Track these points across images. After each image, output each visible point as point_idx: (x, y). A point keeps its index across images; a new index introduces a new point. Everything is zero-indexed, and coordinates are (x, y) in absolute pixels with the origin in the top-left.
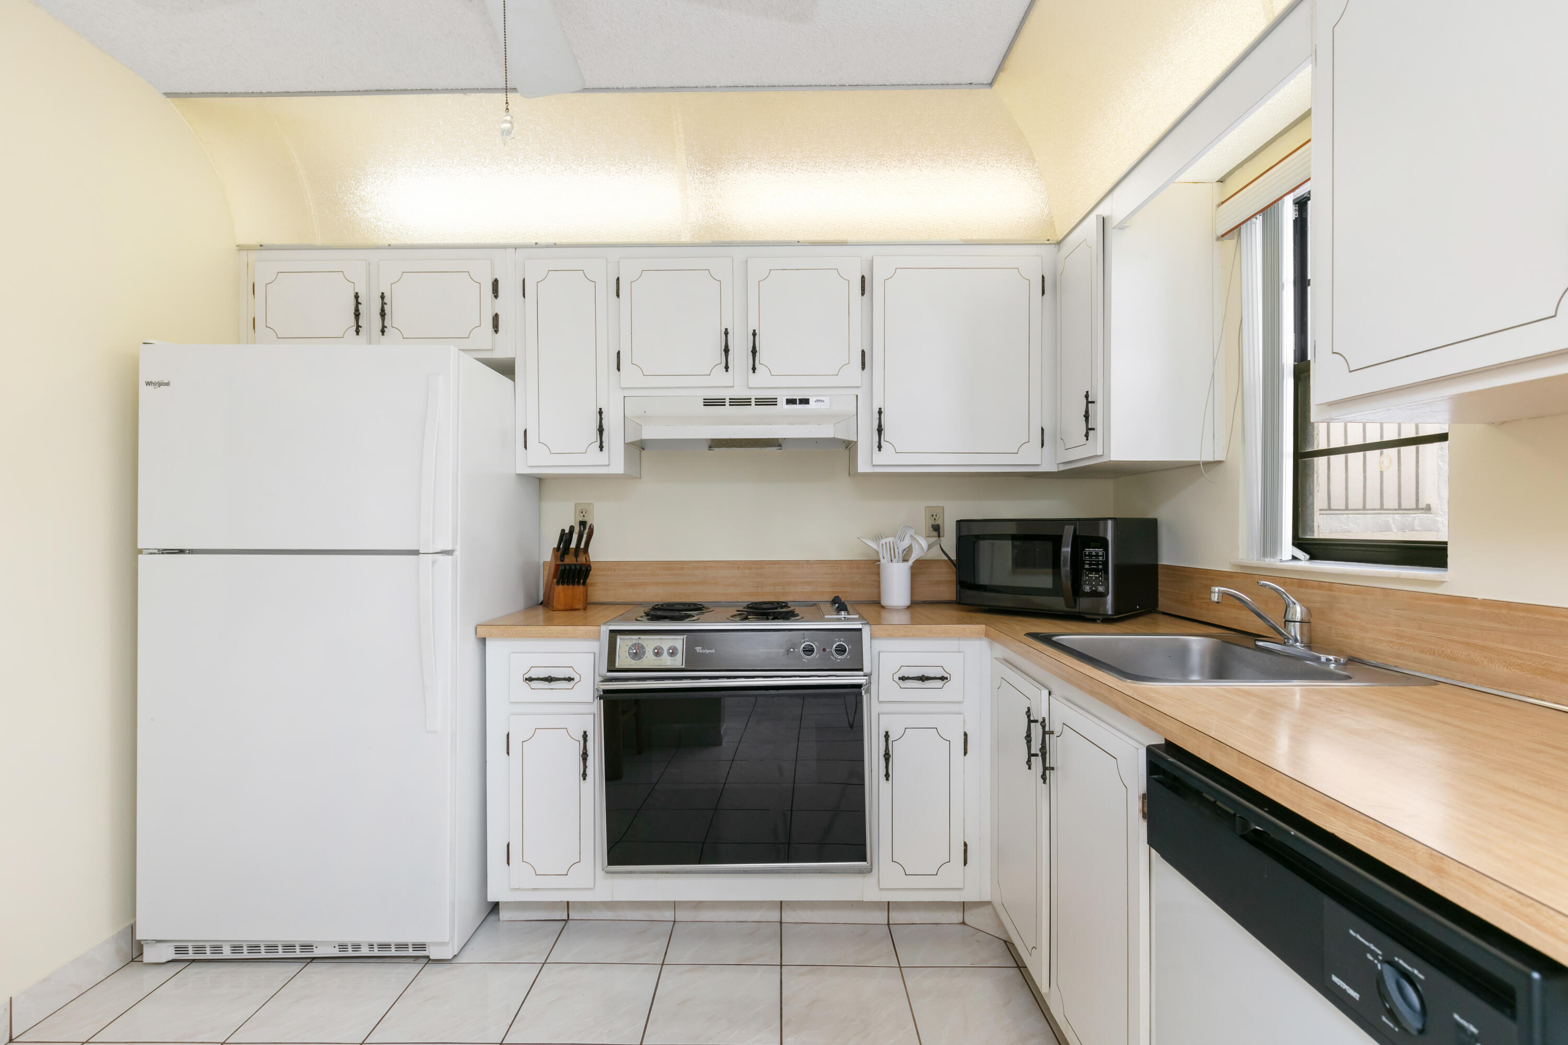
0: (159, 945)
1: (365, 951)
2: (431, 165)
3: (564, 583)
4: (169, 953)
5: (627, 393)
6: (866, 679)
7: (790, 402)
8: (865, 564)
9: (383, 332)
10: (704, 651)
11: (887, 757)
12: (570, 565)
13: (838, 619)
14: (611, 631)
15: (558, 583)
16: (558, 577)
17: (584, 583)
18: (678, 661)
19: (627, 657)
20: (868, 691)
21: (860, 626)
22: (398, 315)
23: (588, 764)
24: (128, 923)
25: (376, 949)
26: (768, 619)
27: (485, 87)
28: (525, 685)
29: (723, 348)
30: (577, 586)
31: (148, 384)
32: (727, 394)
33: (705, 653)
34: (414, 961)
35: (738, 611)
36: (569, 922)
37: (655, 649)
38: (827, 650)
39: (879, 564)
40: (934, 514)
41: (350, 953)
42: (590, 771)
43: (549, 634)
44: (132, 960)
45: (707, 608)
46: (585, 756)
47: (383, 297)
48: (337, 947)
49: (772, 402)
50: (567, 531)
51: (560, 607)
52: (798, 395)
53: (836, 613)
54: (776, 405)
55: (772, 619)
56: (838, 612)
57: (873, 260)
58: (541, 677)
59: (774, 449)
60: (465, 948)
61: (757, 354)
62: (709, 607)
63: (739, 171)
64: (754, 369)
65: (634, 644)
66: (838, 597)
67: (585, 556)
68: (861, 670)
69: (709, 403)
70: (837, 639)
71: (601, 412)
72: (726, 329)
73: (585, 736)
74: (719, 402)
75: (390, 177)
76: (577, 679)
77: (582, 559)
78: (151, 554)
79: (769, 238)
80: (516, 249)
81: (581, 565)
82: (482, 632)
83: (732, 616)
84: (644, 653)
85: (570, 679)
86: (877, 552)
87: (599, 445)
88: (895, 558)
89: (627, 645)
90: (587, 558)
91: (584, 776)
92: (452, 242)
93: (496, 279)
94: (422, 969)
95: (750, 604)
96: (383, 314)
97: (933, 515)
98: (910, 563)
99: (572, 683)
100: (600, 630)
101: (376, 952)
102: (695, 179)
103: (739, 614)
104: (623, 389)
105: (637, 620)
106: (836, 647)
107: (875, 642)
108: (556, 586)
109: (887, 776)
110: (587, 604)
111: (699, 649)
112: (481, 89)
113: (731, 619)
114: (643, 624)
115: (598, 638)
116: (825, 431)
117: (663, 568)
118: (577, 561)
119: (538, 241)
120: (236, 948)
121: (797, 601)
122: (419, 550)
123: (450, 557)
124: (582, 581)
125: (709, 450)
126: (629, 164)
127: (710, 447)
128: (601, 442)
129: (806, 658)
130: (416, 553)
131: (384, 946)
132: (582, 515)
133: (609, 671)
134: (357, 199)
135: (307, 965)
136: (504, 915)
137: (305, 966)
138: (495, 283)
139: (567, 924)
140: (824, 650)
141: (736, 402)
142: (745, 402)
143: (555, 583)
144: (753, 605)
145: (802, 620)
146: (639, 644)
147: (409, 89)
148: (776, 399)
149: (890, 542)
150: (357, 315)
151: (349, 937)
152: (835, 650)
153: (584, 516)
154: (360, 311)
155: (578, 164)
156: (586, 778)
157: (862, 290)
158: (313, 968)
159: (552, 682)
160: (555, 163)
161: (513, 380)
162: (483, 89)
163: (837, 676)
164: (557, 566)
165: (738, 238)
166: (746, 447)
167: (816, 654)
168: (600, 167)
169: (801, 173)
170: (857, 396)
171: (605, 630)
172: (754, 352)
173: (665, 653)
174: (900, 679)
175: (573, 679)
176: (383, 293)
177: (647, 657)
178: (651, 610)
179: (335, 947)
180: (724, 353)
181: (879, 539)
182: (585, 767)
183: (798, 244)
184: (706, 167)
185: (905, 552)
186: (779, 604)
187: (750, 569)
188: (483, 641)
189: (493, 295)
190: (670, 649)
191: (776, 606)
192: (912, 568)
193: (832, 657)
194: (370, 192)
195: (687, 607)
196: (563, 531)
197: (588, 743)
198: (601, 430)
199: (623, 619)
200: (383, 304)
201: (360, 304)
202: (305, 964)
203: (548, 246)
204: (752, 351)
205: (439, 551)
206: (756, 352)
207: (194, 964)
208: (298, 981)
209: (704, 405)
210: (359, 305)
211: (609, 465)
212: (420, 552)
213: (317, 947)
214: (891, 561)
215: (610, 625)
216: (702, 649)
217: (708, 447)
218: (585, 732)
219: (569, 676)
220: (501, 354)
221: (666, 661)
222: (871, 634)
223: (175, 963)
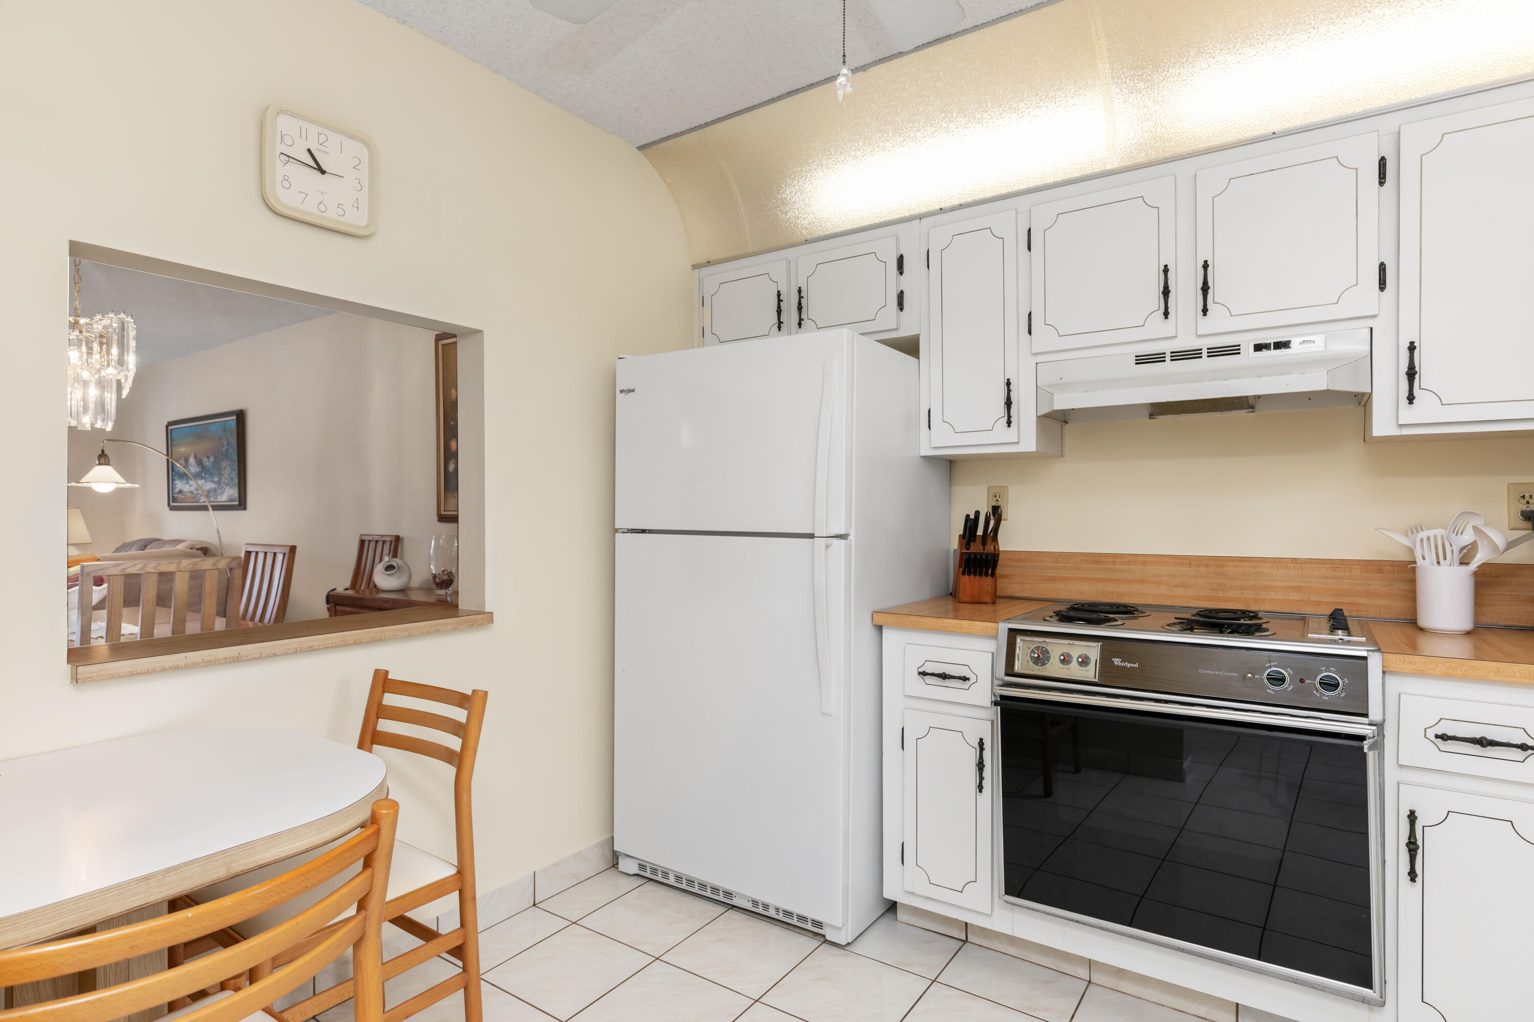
0: (628, 858)
1: (772, 913)
2: (839, 153)
3: (971, 574)
4: (633, 868)
5: (1040, 359)
6: (1373, 730)
7: (1258, 348)
8: (1391, 566)
9: (800, 325)
10: (1124, 664)
11: (1412, 847)
12: (975, 554)
13: (1331, 640)
14: (1010, 630)
15: (964, 573)
16: (963, 566)
17: (993, 575)
18: (1090, 673)
19: (1028, 661)
20: (1378, 745)
21: (1364, 654)
22: (813, 308)
23: (984, 775)
24: (609, 836)
25: (781, 913)
26: (1221, 632)
27: (882, 58)
28: (919, 678)
29: (1162, 289)
30: (986, 578)
31: (621, 391)
32: (1167, 347)
33: (1125, 667)
34: (813, 936)
35: (1176, 618)
36: (967, 945)
37: (1062, 655)
38: (1307, 681)
39: (1415, 567)
40: (1527, 495)
41: (760, 910)
42: (987, 783)
43: (944, 627)
44: (613, 866)
45: (1142, 612)
46: (981, 766)
47: (800, 291)
48: (751, 902)
49: (1234, 350)
50: (972, 517)
51: (966, 599)
52: (1271, 337)
53: (1329, 631)
54: (1239, 353)
55: (1229, 633)
56: (1332, 631)
57: (1399, 132)
58: (935, 672)
59: (1243, 413)
60: (859, 938)
61: (1210, 291)
62: (1144, 611)
63: (1182, 63)
64: (1205, 311)
65: (1037, 647)
66: (1341, 610)
67: (993, 544)
68: (1366, 715)
69: (1142, 360)
70: (1325, 668)
71: (1008, 383)
72: (1166, 266)
73: (981, 743)
74: (1158, 358)
75: (805, 174)
76: (973, 679)
77: (990, 548)
78: (623, 532)
79: (1229, 138)
80: (920, 219)
81: (987, 555)
82: (879, 619)
83: (1168, 625)
84: (1048, 659)
85: (965, 679)
86: (1411, 551)
87: (1007, 420)
88: (1445, 558)
89: (1029, 648)
90: (996, 547)
91: (980, 788)
92: (860, 226)
93: (901, 255)
94: (819, 946)
95: (1203, 611)
96: (800, 308)
97: (1524, 497)
98: (1473, 566)
99: (967, 684)
100: (998, 627)
101: (781, 917)
102: (1124, 90)
103: (1180, 623)
104: (1036, 354)
105: (1044, 620)
106: (1321, 679)
107: (1389, 680)
108: (961, 576)
109: (1412, 875)
110: (996, 598)
111: (1117, 661)
112: (879, 60)
113: (1168, 628)
114: (1050, 624)
115: (995, 637)
116: (1316, 381)
117: (1090, 561)
118: (984, 550)
119: (943, 206)
120: (678, 878)
121: (1277, 611)
122: (814, 534)
123: (842, 542)
124: (990, 570)
125: (1150, 418)
126: (1041, 94)
127: (1151, 416)
128: (1009, 417)
129: (1272, 689)
130: (811, 536)
131: (788, 913)
132: (995, 500)
133: (1007, 674)
134: (779, 202)
135: (728, 910)
136: (901, 915)
137: (727, 911)
138: (900, 261)
139: (964, 946)
140: (1302, 681)
141: (1177, 356)
142: (1195, 354)
143: (961, 573)
144: (1206, 612)
145: (1274, 637)
146: (1043, 647)
147: (814, 83)
148: (1239, 346)
149: (1435, 537)
150: (779, 311)
151: (761, 897)
152: (1320, 683)
153: (997, 500)
154: (782, 308)
155: (983, 111)
156: (983, 790)
157: (1380, 178)
158: (732, 914)
159: (947, 680)
160: (958, 117)
161: (918, 358)
162: (881, 59)
163: (1322, 719)
164: (962, 554)
165: (1183, 150)
166: (1202, 412)
167: (1289, 685)
168: (1007, 108)
169: (1276, 40)
170: (1371, 329)
171: (1003, 628)
172: (1205, 289)
173: (1074, 662)
174: (1437, 736)
175: (968, 679)
176: (800, 288)
177: (1052, 664)
178: (1068, 609)
179: (749, 901)
180: (1162, 296)
181: (1417, 531)
182: (982, 779)
183: (1274, 136)
184: (1138, 71)
185: (1465, 551)
186: (1245, 613)
187: (1207, 566)
188: (879, 628)
189: (898, 272)
190: (1080, 657)
191: (1238, 616)
192: (1476, 574)
193: (1314, 692)
194: (789, 194)
195: (1114, 609)
196: (968, 516)
197: (984, 752)
198: (1008, 403)
199: (1028, 618)
200: (801, 297)
201: (782, 301)
202: (727, 909)
203: (953, 209)
204: (1202, 289)
205: (834, 535)
206: (1209, 288)
207: (650, 882)
208: (720, 922)
209: (1136, 364)
210: (781, 303)
211: (1018, 443)
212: (815, 535)
213: (735, 897)
214: (1438, 563)
215: (1010, 623)
216: (1121, 662)
217: (1148, 414)
218: (981, 740)
219: (964, 675)
220: (905, 332)
221: (1075, 671)
222: (1383, 666)
223: (639, 877)
